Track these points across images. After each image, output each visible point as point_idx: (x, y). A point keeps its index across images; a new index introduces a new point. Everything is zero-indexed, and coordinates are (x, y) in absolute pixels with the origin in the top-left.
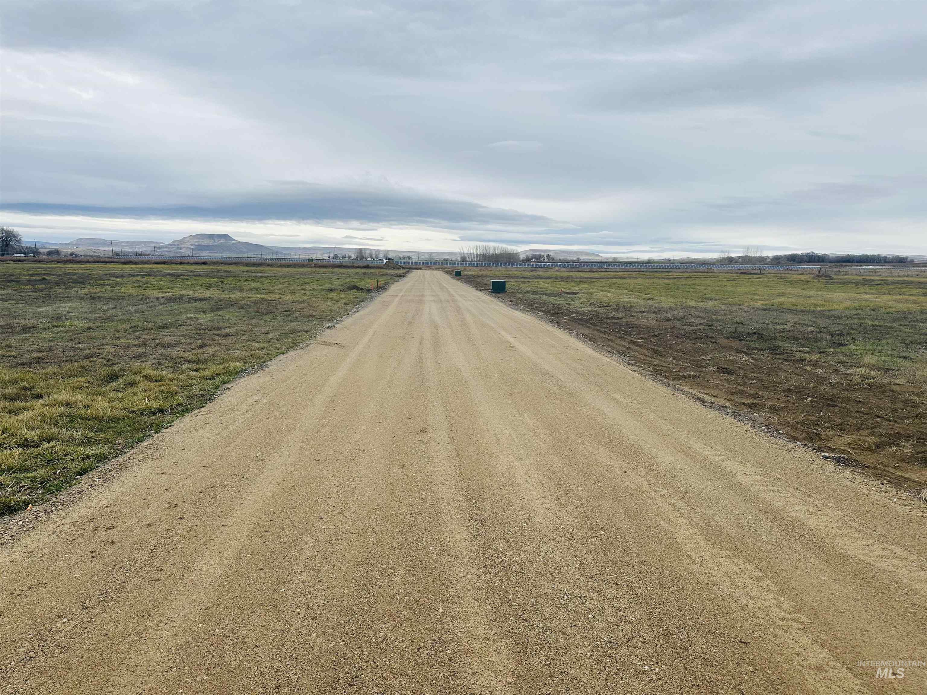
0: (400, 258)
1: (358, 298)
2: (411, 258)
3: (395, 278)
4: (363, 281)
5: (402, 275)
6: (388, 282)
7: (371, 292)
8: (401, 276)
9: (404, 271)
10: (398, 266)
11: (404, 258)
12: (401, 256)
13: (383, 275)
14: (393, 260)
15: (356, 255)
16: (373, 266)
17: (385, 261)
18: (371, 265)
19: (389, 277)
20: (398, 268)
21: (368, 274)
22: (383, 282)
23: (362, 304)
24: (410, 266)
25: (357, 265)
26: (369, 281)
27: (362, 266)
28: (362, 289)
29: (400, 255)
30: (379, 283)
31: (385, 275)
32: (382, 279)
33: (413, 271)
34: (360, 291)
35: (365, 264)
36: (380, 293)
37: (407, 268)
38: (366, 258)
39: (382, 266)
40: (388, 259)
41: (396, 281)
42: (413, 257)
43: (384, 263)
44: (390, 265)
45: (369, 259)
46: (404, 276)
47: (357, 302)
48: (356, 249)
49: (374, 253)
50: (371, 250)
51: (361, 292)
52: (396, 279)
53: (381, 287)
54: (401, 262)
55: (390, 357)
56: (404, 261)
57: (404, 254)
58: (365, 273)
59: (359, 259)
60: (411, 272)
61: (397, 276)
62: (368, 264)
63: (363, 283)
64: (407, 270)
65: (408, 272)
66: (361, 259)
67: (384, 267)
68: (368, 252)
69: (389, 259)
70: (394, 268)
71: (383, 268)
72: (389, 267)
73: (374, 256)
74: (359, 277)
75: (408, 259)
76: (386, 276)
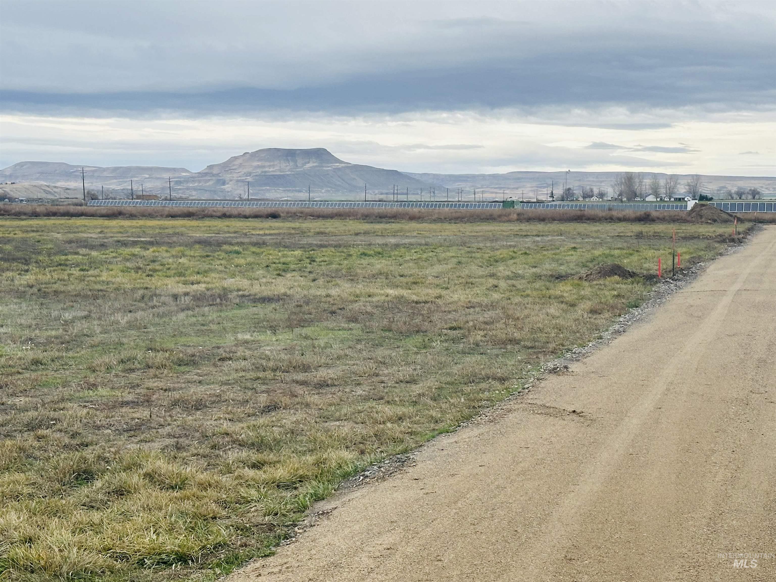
0: (730, 194)
1: (623, 297)
2: (758, 193)
3: (717, 245)
4: (636, 254)
5: (736, 237)
6: (700, 257)
7: (656, 282)
8: (733, 240)
9: (741, 228)
10: (725, 216)
11: (740, 194)
12: (734, 190)
13: (685, 238)
14: (711, 199)
15: (617, 188)
16: (661, 216)
17: (691, 204)
18: (654, 214)
19: (702, 244)
20: (726, 221)
21: (649, 237)
22: (687, 257)
23: (635, 312)
24: (757, 214)
25: (620, 215)
26: (650, 253)
27: (633, 216)
28: (632, 275)
29: (730, 188)
30: (676, 260)
31: (692, 238)
32: (684, 250)
33: (765, 226)
34: (630, 280)
35: (640, 212)
36: (679, 283)
37: (750, 220)
38: (643, 197)
39: (683, 215)
40: (698, 197)
41: (721, 254)
42: (765, 191)
43: (689, 208)
44: (705, 212)
45: (651, 198)
46: (740, 242)
47: (623, 308)
48: (618, 174)
49: (662, 182)
50: (655, 176)
51: (633, 283)
52: (721, 247)
53: (682, 270)
54: (733, 205)
55: (713, 451)
56: (740, 201)
57: (741, 184)
58: (641, 233)
59: (625, 199)
60: (761, 230)
61: (724, 241)
62: (649, 210)
63: (635, 258)
64: (748, 225)
65: (750, 231)
66: (629, 200)
67: (689, 218)
68: (647, 181)
69: (702, 198)
70: (715, 221)
71: (685, 221)
72: (701, 217)
73: (662, 191)
74: (625, 245)
75: (750, 197)
76: (695, 241)
